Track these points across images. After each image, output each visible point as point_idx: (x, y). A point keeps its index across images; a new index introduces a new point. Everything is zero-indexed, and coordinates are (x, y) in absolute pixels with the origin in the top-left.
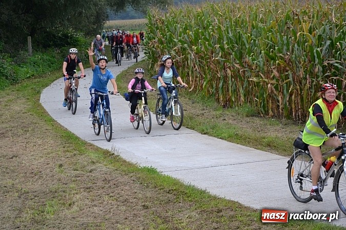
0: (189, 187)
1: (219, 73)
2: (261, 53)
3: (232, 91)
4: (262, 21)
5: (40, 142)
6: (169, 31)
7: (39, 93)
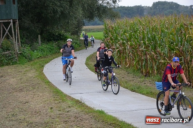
0: (121, 122)
1: (143, 57)
2: (166, 46)
3: (150, 67)
4: (167, 28)
5: (41, 95)
6: (116, 33)
7: (43, 66)
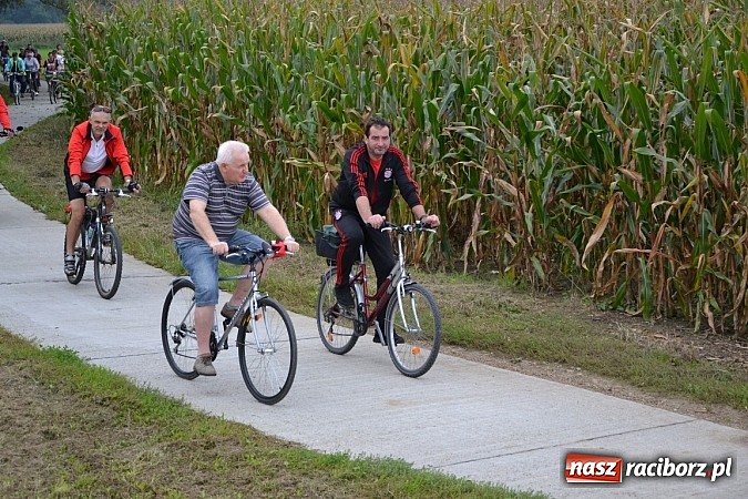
0: (145, 392)
2: (310, 106)
4: (314, 37)
6: (114, 52)
